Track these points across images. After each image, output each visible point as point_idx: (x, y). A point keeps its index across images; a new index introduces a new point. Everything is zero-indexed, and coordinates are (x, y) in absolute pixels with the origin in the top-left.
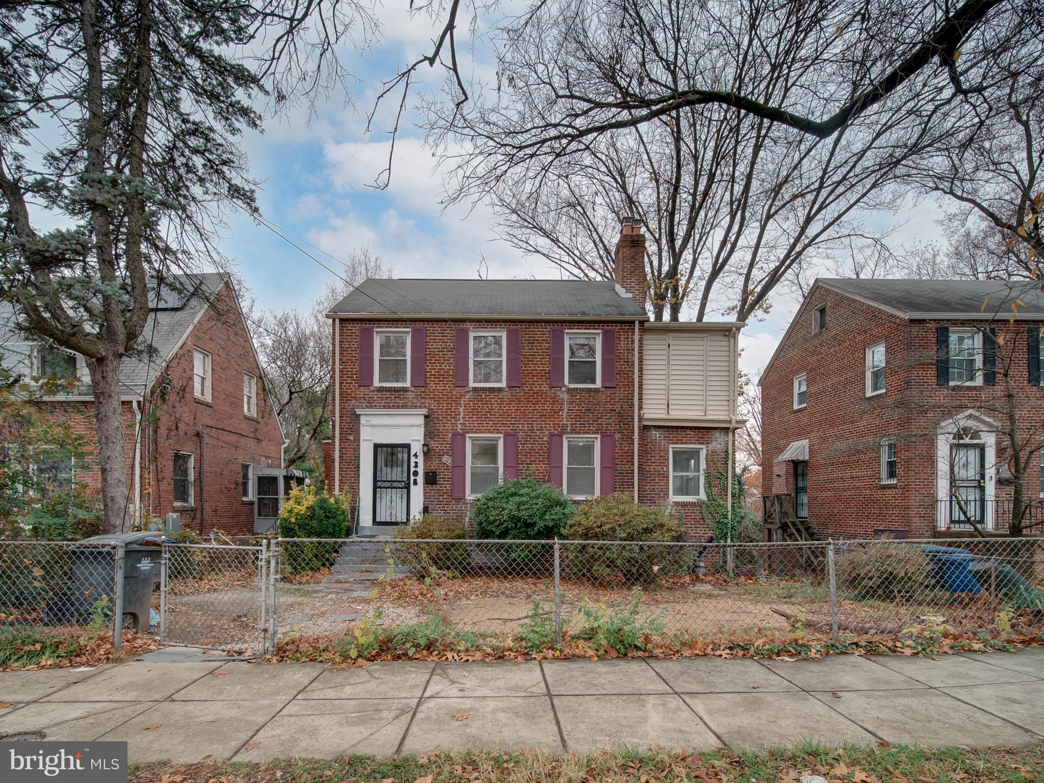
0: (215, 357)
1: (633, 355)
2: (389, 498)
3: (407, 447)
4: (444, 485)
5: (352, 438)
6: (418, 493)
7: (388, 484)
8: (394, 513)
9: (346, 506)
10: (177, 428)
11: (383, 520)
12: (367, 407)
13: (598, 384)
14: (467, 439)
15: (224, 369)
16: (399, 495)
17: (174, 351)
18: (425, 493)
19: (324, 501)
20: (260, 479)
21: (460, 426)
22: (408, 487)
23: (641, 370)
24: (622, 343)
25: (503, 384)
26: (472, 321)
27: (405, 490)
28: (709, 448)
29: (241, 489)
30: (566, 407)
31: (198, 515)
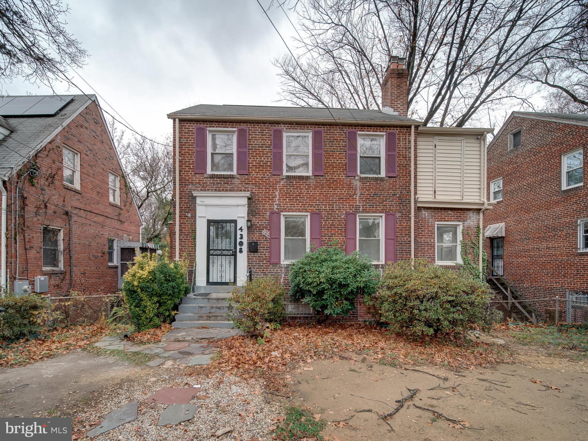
0: (84, 156)
1: (410, 152)
2: (219, 263)
3: (235, 222)
4: (264, 253)
5: (189, 215)
6: (242, 258)
7: (219, 252)
8: (224, 275)
9: (184, 270)
10: (46, 207)
11: (215, 281)
12: (201, 190)
13: (383, 174)
14: (282, 216)
15: (91, 166)
16: (228, 261)
17: (43, 144)
18: (249, 259)
19: (165, 266)
20: (123, 249)
21: (276, 207)
22: (235, 255)
23: (416, 164)
24: (401, 143)
25: (310, 174)
26: (285, 123)
27: (233, 257)
28: (465, 225)
29: (107, 257)
30: (358, 192)
31: (68, 277)
